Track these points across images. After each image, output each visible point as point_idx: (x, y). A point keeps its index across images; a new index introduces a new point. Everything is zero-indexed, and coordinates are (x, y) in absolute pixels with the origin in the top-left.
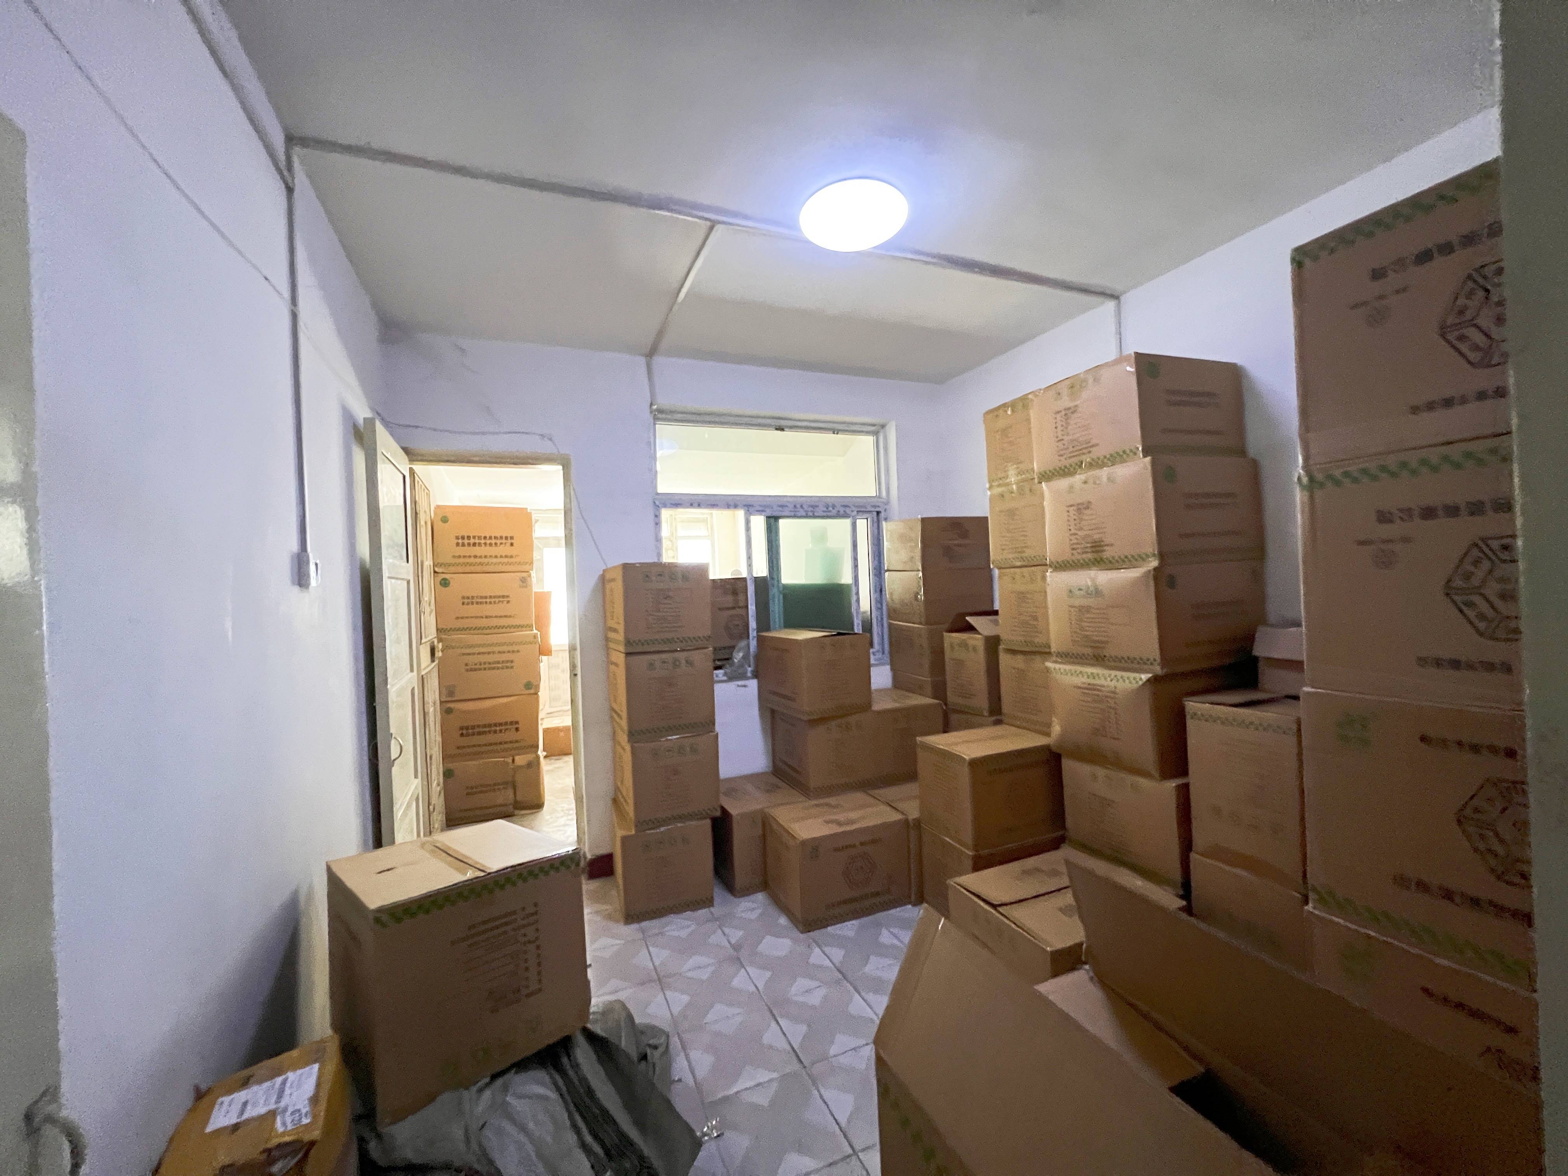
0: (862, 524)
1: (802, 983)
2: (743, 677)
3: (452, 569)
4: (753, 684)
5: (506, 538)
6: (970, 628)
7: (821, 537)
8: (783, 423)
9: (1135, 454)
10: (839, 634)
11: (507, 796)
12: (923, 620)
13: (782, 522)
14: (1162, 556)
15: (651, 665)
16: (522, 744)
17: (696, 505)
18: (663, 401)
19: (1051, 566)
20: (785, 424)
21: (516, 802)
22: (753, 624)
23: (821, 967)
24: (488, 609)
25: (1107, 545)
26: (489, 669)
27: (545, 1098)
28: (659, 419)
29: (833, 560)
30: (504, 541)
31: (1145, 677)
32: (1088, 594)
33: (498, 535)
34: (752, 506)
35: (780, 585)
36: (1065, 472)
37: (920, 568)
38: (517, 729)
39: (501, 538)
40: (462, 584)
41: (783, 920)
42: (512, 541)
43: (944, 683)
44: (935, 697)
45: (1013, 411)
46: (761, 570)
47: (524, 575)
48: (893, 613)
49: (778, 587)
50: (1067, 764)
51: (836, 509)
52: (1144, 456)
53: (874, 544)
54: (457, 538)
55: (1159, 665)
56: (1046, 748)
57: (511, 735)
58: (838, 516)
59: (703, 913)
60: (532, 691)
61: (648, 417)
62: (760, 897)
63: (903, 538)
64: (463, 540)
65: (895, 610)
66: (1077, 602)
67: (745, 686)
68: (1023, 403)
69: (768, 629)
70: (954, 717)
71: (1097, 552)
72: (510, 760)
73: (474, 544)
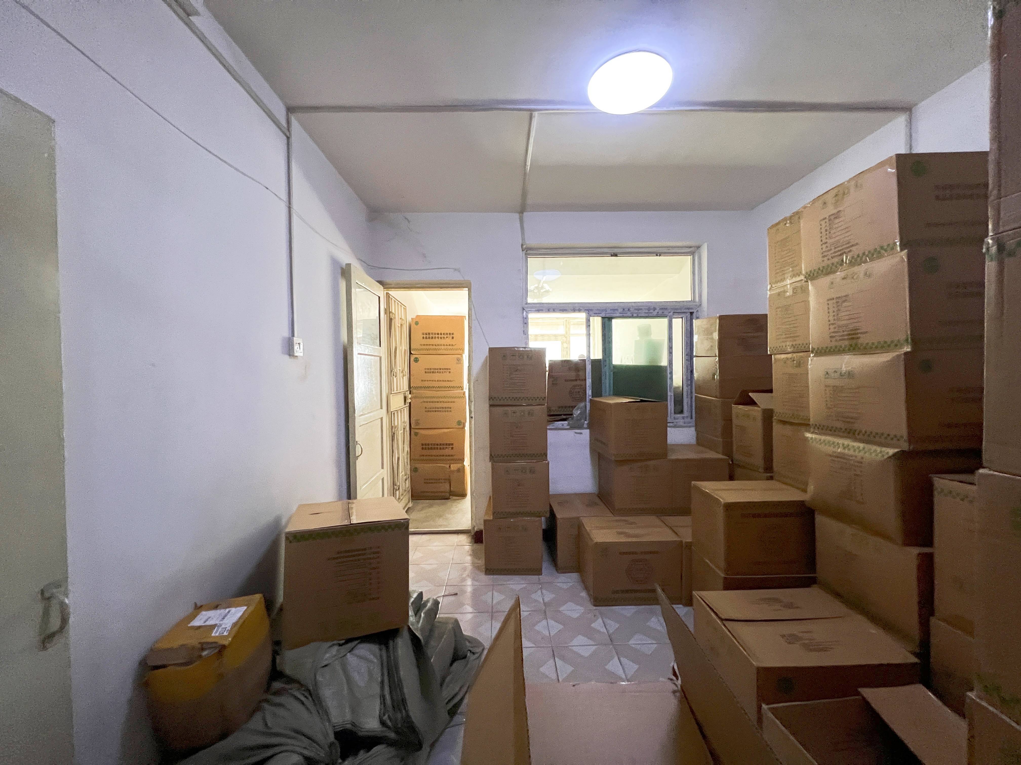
0: (678, 323)
1: (580, 639)
2: (581, 427)
3: (422, 352)
4: (586, 433)
5: (450, 334)
6: (752, 403)
7: (646, 332)
8: (616, 251)
9: (892, 249)
10: (642, 401)
11: (445, 487)
12: (718, 394)
13: (614, 321)
14: (915, 341)
15: (506, 414)
16: (455, 457)
17: (552, 310)
18: (531, 242)
19: (812, 352)
20: (618, 252)
21: (450, 491)
22: (589, 392)
23: (599, 631)
24: (436, 376)
25: (861, 333)
26: (438, 411)
27: (371, 662)
28: (529, 254)
29: (654, 348)
30: (448, 336)
31: (891, 451)
32: (842, 376)
33: (446, 332)
34: (591, 310)
35: (612, 367)
36: (828, 271)
37: (717, 355)
38: (452, 448)
39: (447, 334)
40: (427, 361)
41: (584, 594)
42: (453, 336)
43: (731, 443)
44: (726, 455)
45: (791, 223)
46: (597, 354)
47: (459, 356)
48: (700, 389)
49: (610, 368)
50: (820, 519)
51: (656, 311)
52: (902, 250)
53: (687, 337)
54: (423, 334)
55: (905, 441)
56: (801, 504)
57: (447, 451)
58: (658, 316)
59: (535, 578)
60: (461, 426)
61: (521, 254)
62: (575, 576)
63: (708, 332)
64: (427, 336)
65: (699, 387)
66: (830, 382)
67: (581, 433)
68: (798, 215)
69: (600, 395)
70: (738, 471)
71: (853, 338)
72: (447, 466)
73: (432, 338)
